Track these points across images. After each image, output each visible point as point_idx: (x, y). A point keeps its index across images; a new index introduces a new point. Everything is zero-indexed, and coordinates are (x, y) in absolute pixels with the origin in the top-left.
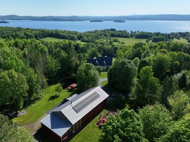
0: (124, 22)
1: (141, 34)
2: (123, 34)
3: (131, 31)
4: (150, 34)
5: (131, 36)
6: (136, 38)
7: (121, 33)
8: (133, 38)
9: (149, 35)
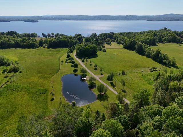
0: (38, 22)
1: (55, 40)
2: (25, 42)
3: (43, 34)
4: (70, 40)
5: (41, 44)
6: (48, 47)
7: (21, 39)
8: (44, 47)
9: (68, 41)
